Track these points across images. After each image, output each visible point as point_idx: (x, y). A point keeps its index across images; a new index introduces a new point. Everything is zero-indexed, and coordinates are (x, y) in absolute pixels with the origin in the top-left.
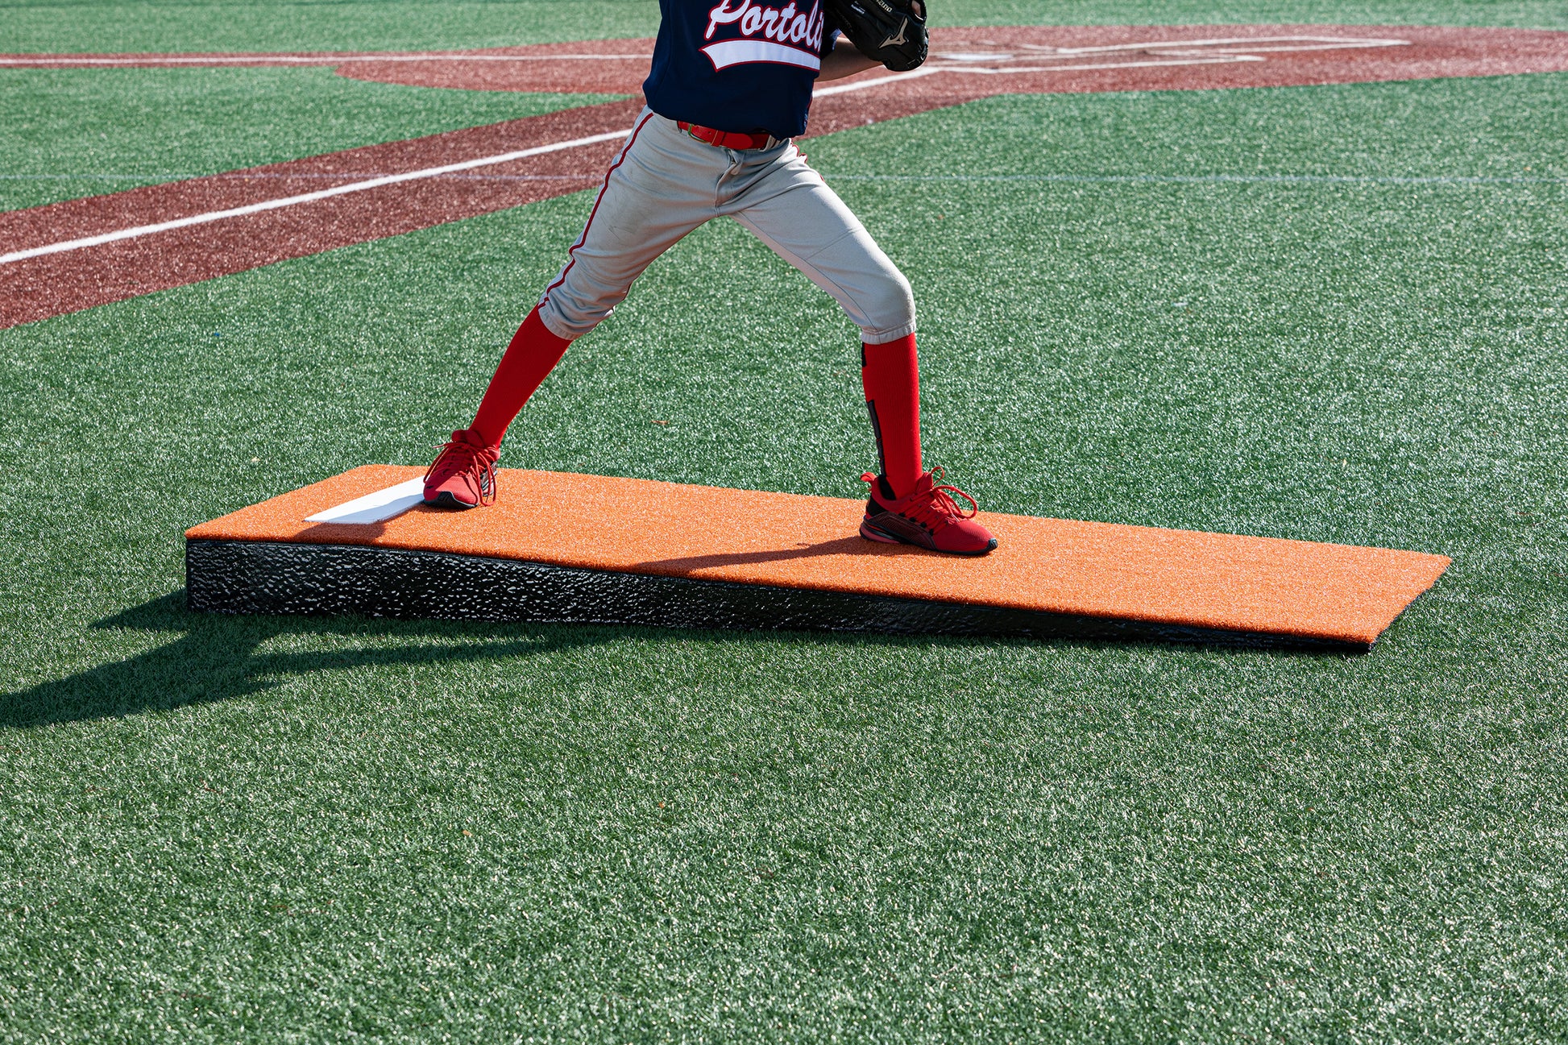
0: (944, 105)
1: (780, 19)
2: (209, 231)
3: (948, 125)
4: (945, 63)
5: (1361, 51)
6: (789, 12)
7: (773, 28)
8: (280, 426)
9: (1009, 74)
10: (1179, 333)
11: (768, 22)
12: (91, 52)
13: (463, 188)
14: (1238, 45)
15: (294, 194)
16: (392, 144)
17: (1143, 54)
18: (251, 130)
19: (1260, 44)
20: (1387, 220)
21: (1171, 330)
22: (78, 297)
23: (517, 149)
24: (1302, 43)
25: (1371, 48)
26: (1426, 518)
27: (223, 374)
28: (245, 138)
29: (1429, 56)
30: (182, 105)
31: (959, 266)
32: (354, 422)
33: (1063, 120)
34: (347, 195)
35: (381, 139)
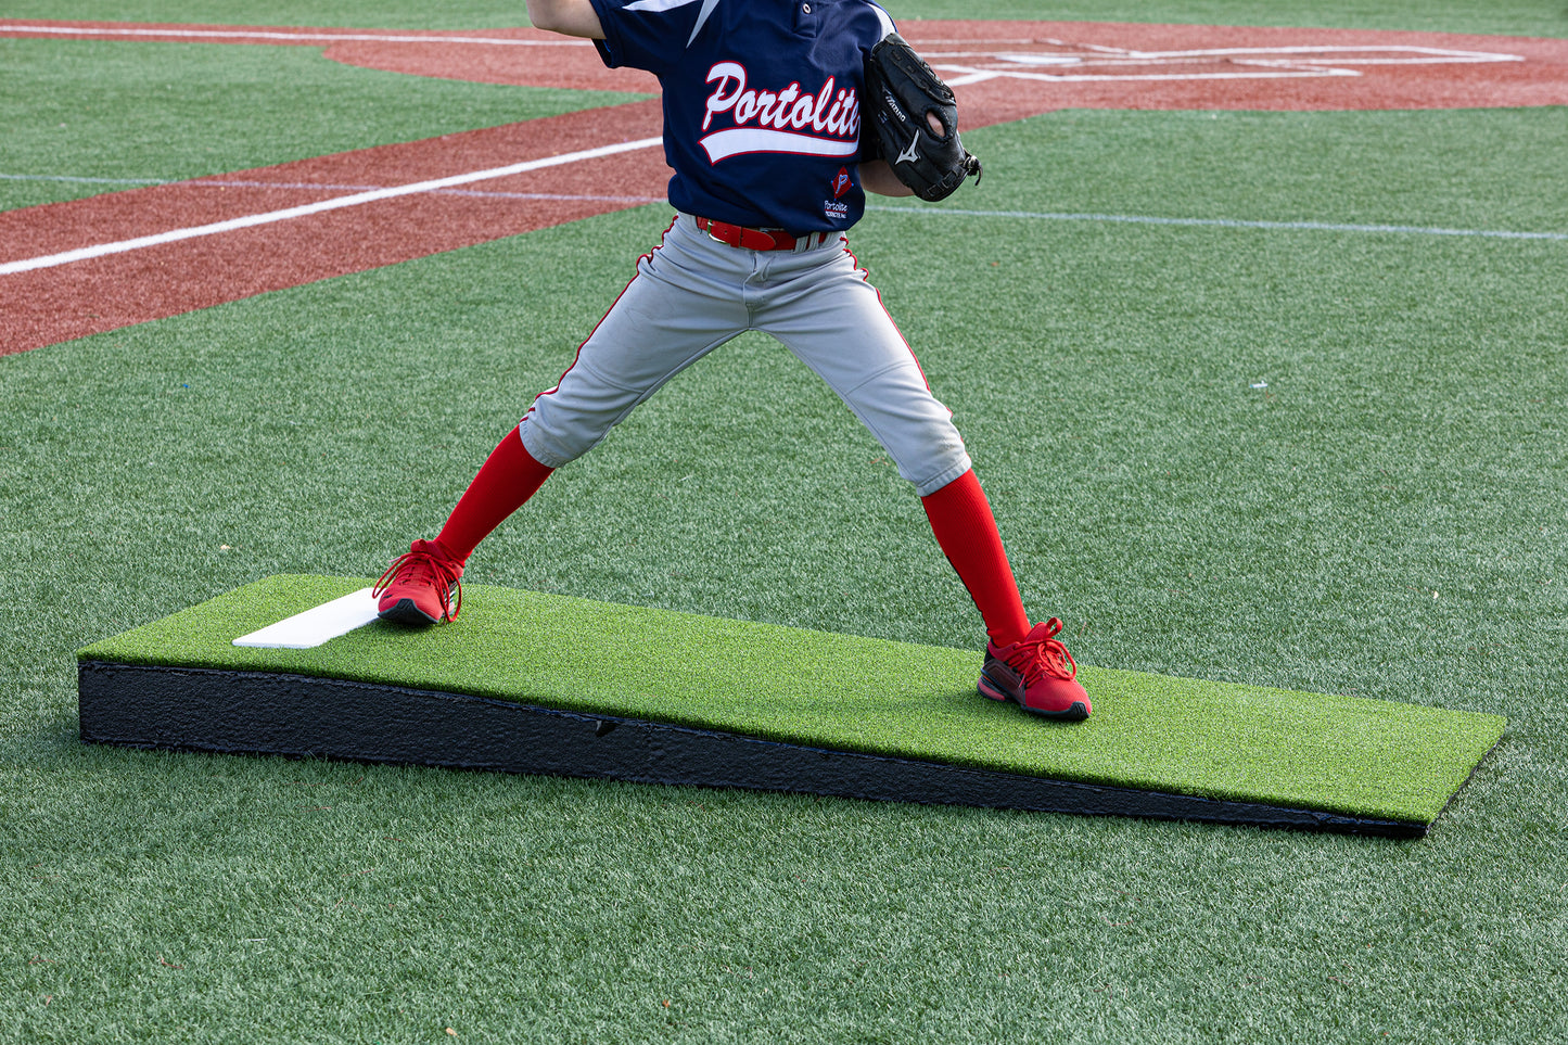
0: (1003, 119)
1: (777, 104)
2: (178, 253)
3: (1006, 146)
4: (1004, 66)
5: (1467, 67)
6: (789, 94)
7: (770, 113)
8: (252, 506)
9: (1075, 83)
10: (1257, 422)
11: (763, 107)
12: (52, 18)
13: (463, 207)
14: (1331, 55)
15: (276, 209)
16: (385, 147)
17: (1226, 63)
18: (229, 124)
19: (1357, 55)
20: (1491, 286)
21: (1248, 418)
22: (32, 332)
23: (524, 159)
24: (1402, 55)
25: (1480, 64)
26: (1525, 669)
27: (192, 437)
28: (222, 135)
29: (1543, 77)
30: (152, 90)
31: (1014, 329)
32: (335, 504)
33: (1134, 144)
34: (334, 211)
35: (373, 142)
